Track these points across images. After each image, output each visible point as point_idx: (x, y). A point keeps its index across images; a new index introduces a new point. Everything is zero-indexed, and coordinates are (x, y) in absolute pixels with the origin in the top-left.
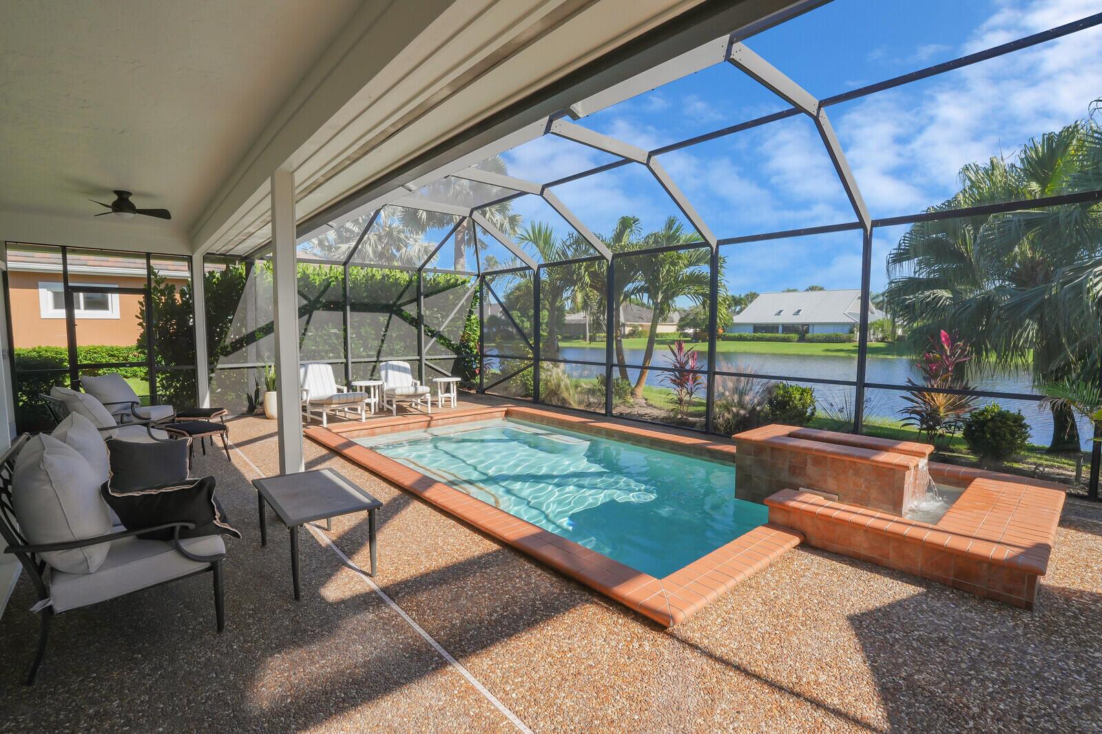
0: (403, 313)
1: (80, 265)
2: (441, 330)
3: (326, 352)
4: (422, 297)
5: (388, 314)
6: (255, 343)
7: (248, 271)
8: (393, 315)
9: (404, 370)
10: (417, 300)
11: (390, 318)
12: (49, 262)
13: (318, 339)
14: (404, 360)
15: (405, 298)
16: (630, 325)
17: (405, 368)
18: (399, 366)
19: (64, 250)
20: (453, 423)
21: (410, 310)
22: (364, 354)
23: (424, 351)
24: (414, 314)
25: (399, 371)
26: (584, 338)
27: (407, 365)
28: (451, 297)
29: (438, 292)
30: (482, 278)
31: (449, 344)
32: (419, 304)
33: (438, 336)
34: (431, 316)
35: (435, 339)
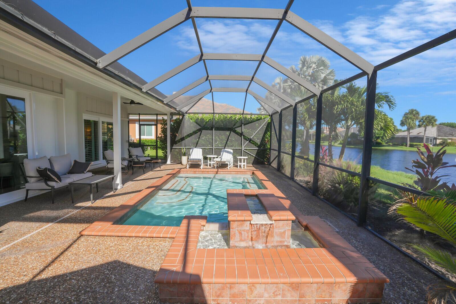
0: (236, 131)
1: (142, 117)
2: (252, 138)
4: (243, 125)
5: (230, 131)
7: (183, 117)
8: (232, 132)
9: (230, 153)
10: (241, 126)
11: (230, 133)
12: (136, 117)
13: (205, 140)
14: (231, 149)
15: (237, 125)
16: (440, 139)
17: (230, 152)
18: (228, 151)
19: (139, 114)
20: (228, 174)
21: (239, 130)
22: (219, 146)
23: (243, 146)
24: (240, 132)
25: (228, 153)
26: (406, 145)
27: (232, 151)
28: (257, 124)
29: (251, 122)
30: (271, 116)
31: (255, 144)
32: (242, 127)
33: (250, 140)
34: (249, 132)
35: (248, 141)
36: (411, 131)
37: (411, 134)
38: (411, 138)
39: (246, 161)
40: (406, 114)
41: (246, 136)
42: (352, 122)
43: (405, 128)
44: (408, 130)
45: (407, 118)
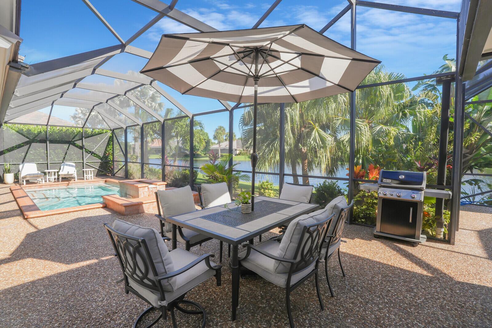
0: (76, 144)
2: (93, 151)
3: (39, 159)
4: (84, 138)
5: (68, 145)
6: (3, 156)
8: (71, 145)
9: (72, 166)
10: (82, 139)
11: (69, 146)
13: (35, 154)
14: (72, 163)
15: (77, 138)
16: (239, 150)
21: (79, 143)
22: (56, 160)
23: (85, 159)
24: (81, 145)
25: (70, 166)
27: (74, 164)
28: (99, 138)
29: (92, 136)
30: (113, 131)
31: (98, 156)
32: (82, 141)
33: (92, 153)
34: (89, 145)
35: (90, 154)
36: (221, 144)
37: (221, 147)
38: (221, 150)
39: (92, 172)
40: (217, 130)
41: (87, 149)
42: (180, 138)
43: (216, 142)
44: (219, 143)
45: (218, 133)
